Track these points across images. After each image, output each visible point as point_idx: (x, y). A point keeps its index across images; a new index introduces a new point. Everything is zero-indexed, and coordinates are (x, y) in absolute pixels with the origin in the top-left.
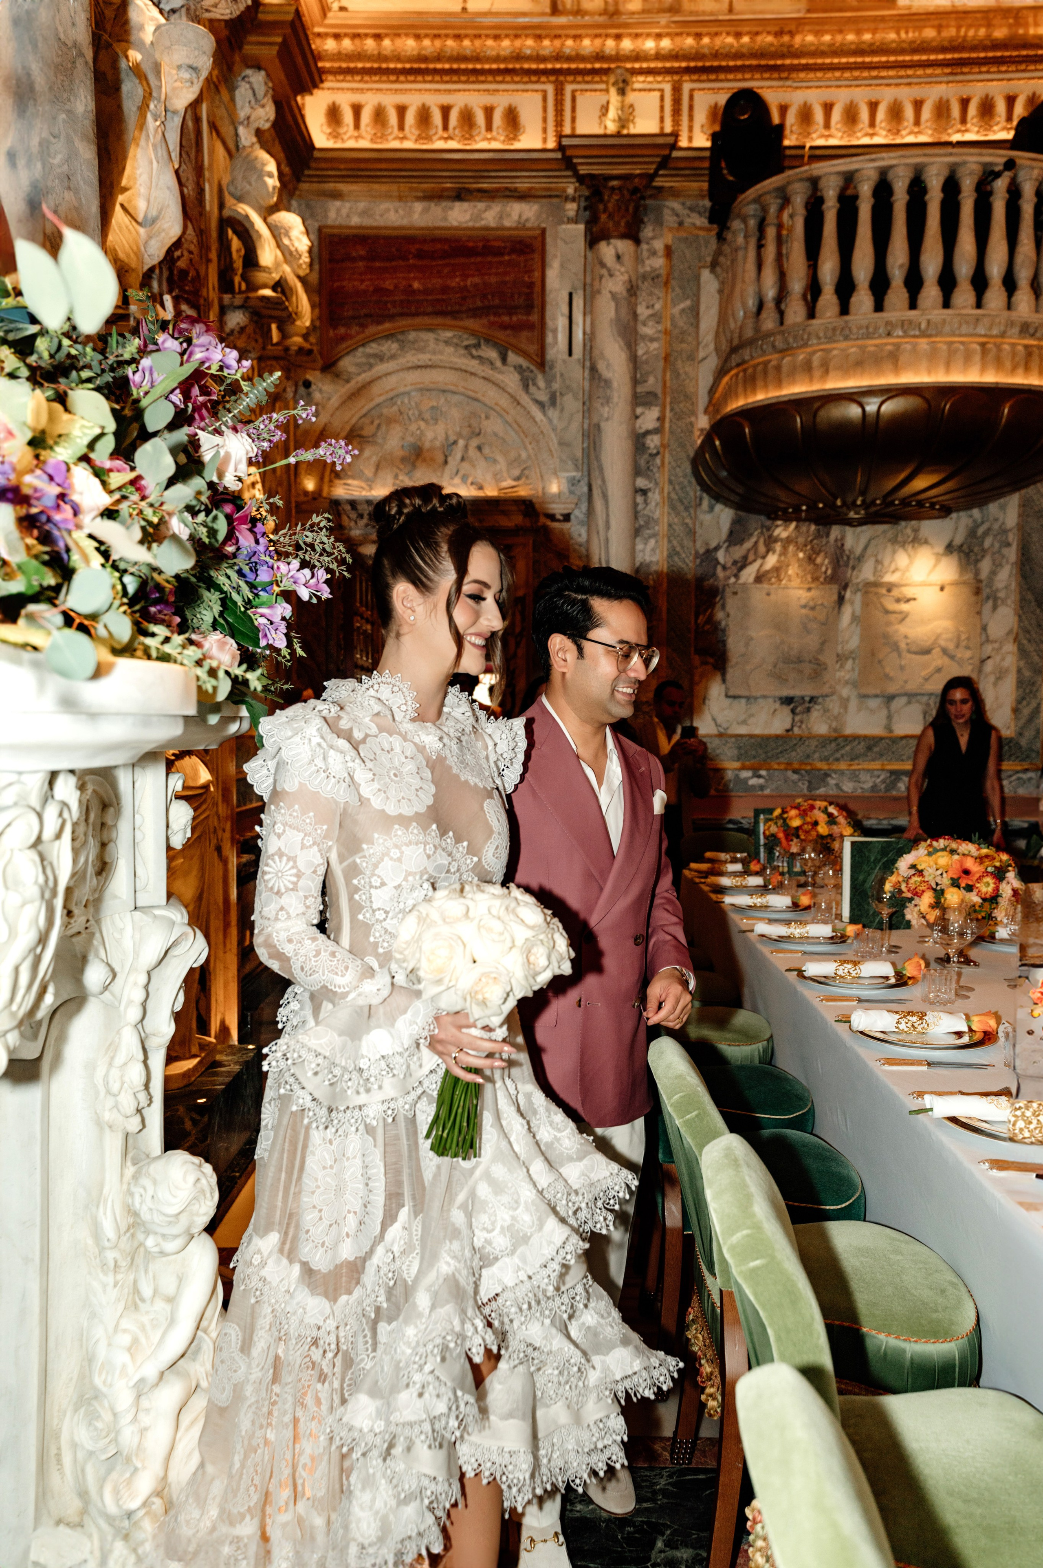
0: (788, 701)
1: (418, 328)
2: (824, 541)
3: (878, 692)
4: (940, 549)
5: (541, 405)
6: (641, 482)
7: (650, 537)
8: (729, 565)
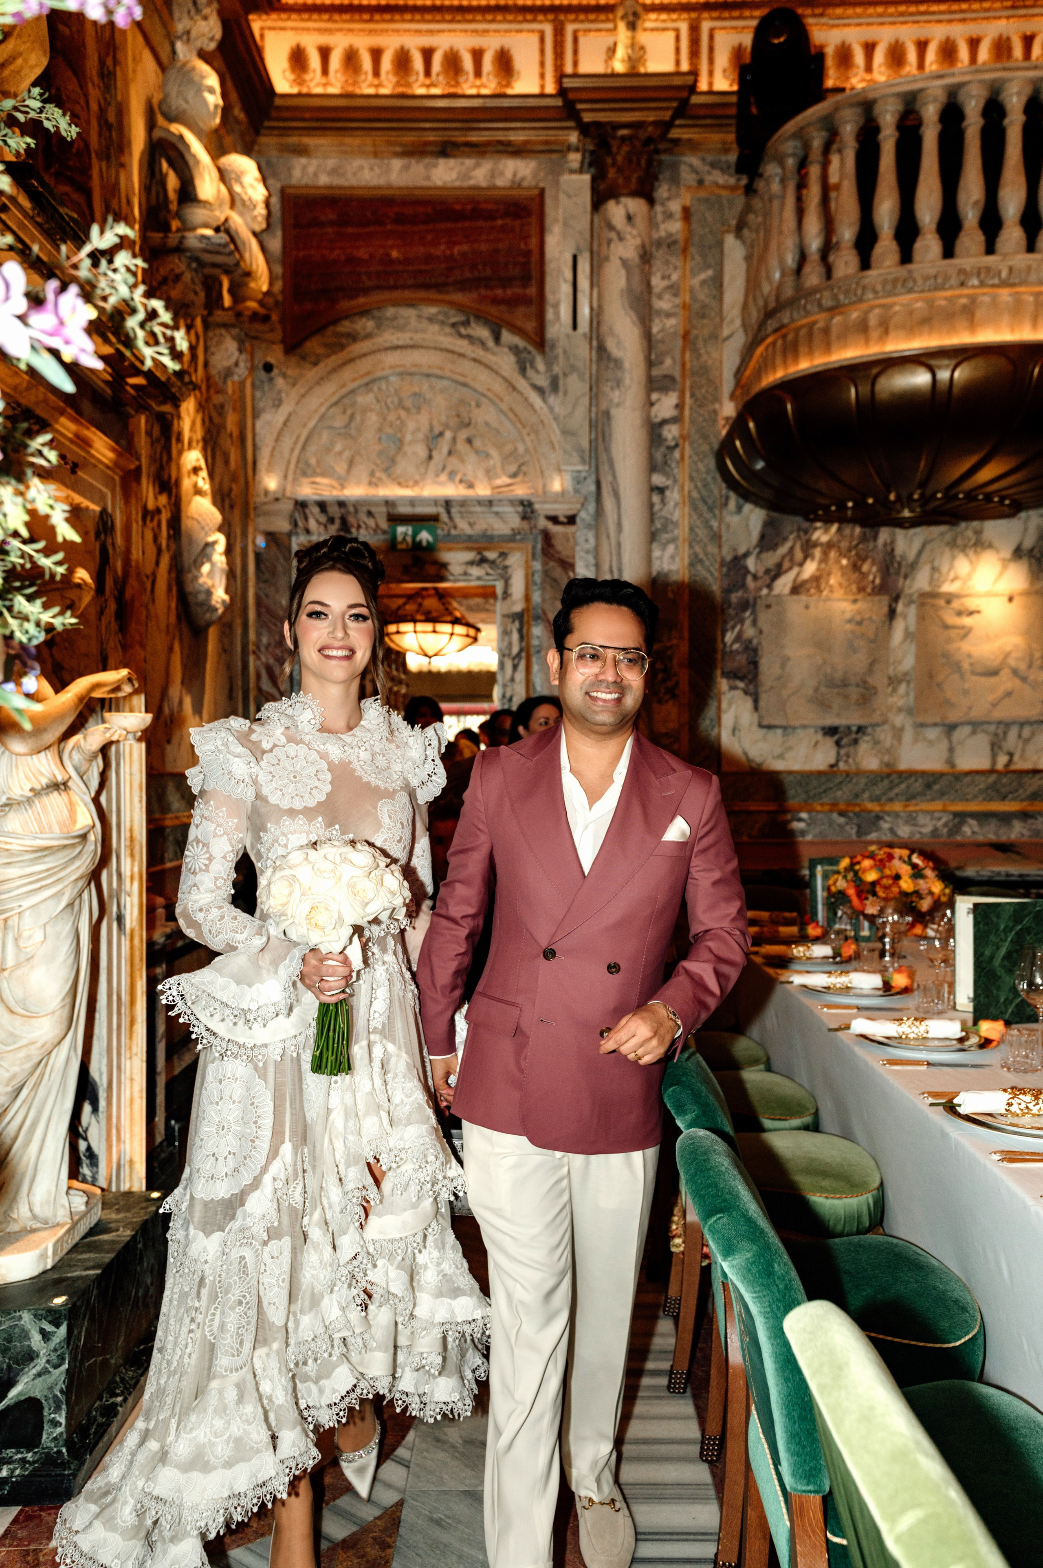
0: (831, 731)
1: (396, 303)
2: (871, 545)
3: (938, 720)
4: (1007, 553)
5: (540, 390)
6: (658, 479)
7: (669, 542)
8: (760, 573)
